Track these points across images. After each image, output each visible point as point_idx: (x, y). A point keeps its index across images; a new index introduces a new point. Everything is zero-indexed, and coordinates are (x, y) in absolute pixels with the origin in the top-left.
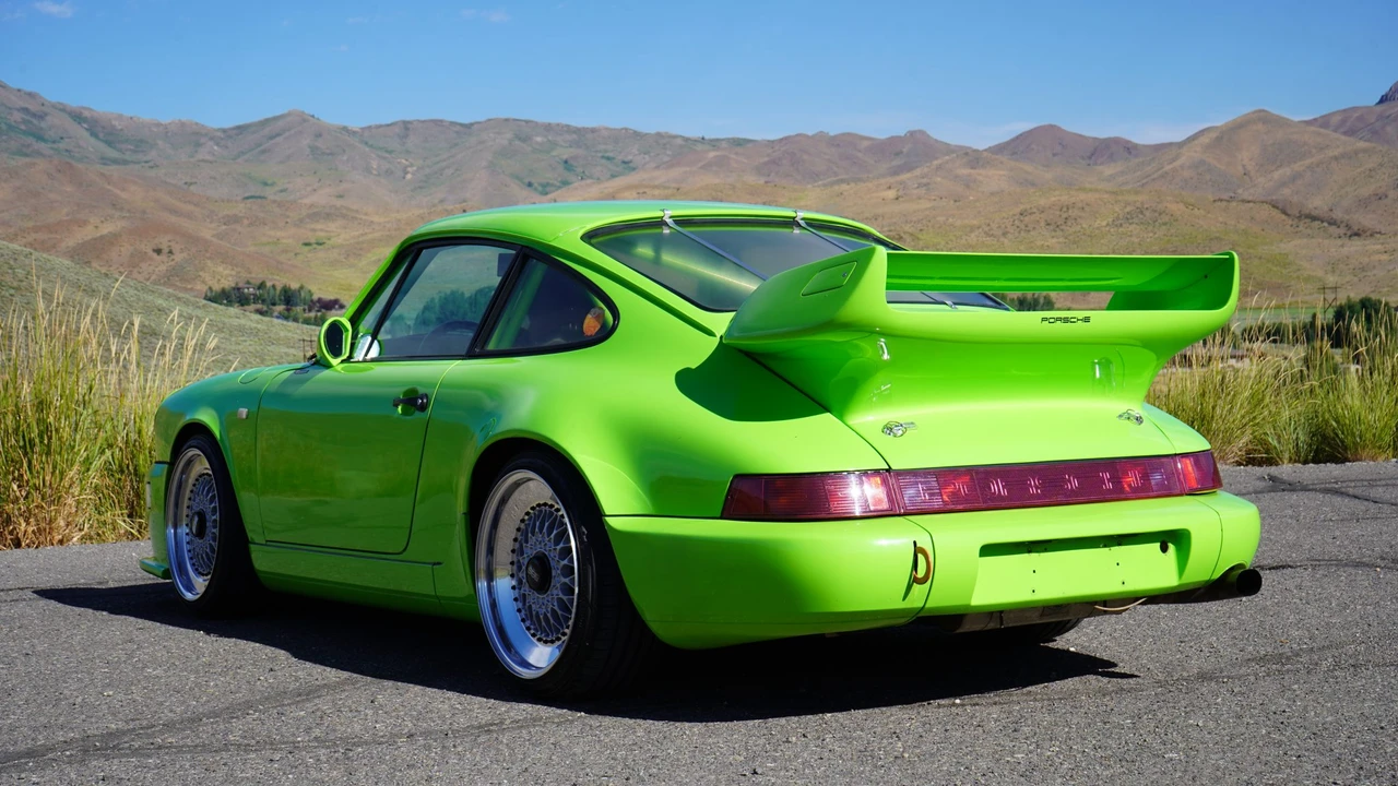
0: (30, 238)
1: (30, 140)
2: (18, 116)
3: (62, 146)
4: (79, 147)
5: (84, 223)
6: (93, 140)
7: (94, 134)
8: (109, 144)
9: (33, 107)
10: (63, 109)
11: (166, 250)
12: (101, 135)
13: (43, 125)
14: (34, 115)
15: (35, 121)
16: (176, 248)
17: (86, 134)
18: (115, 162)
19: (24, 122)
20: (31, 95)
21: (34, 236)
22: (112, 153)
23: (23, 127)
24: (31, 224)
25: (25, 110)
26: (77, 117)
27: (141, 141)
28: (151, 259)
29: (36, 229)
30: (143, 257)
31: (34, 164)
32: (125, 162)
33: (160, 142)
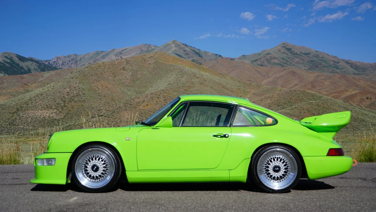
0: (333, 95)
1: (335, 69)
2: (332, 63)
3: (343, 70)
4: (348, 70)
5: (347, 91)
6: (351, 68)
7: (352, 67)
8: (356, 69)
9: (336, 60)
10: (344, 60)
11: (370, 98)
12: (354, 67)
13: (338, 65)
14: (336, 62)
15: (336, 64)
16: (372, 98)
17: (349, 67)
18: (357, 74)
19: (334, 64)
20: (335, 57)
21: (335, 94)
22: (357, 72)
23: (333, 66)
24: (333, 91)
25: (334, 61)
26: (347, 62)
27: (365, 68)
28: (365, 101)
29: (335, 93)
30: (363, 100)
31: (335, 75)
32: (360, 74)
33: (370, 69)
